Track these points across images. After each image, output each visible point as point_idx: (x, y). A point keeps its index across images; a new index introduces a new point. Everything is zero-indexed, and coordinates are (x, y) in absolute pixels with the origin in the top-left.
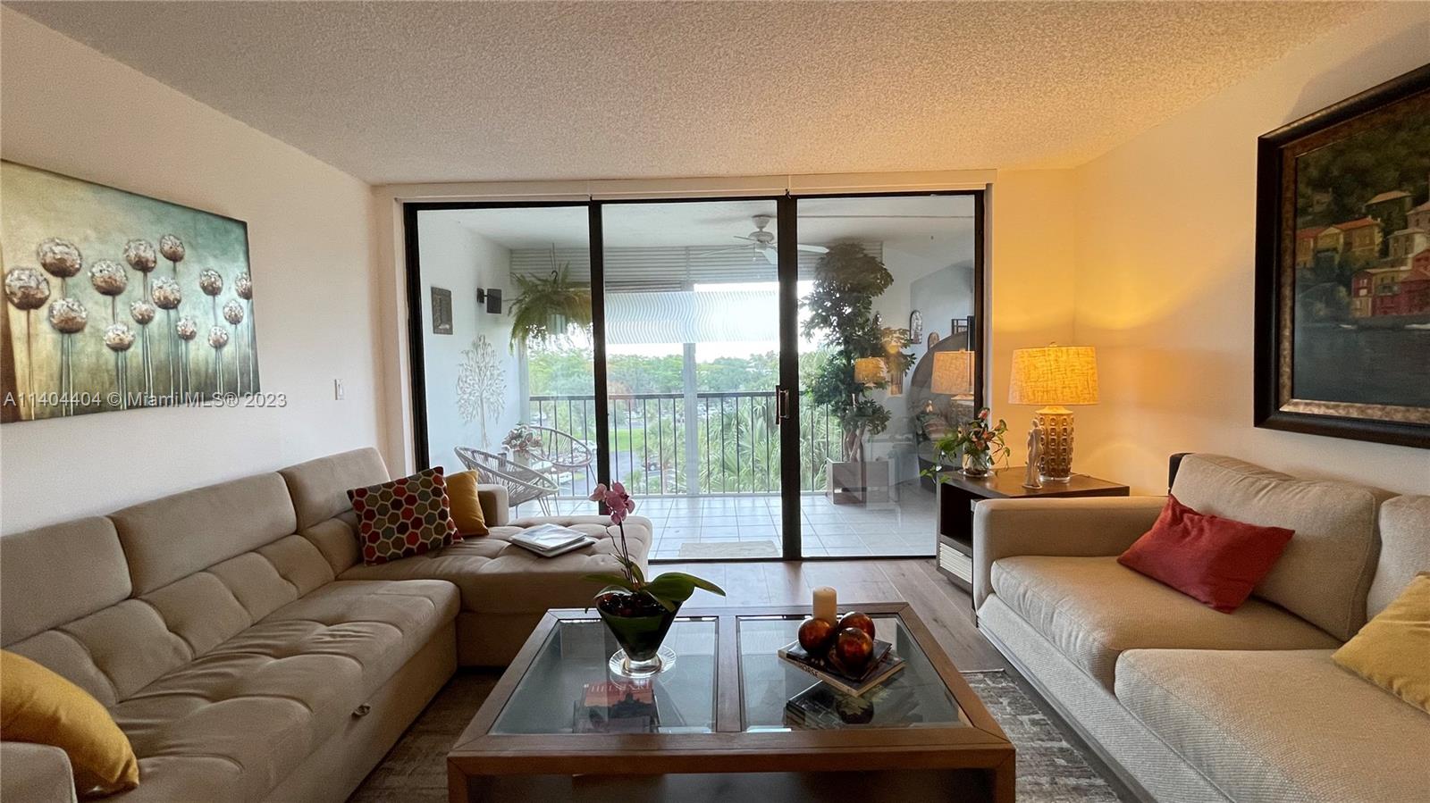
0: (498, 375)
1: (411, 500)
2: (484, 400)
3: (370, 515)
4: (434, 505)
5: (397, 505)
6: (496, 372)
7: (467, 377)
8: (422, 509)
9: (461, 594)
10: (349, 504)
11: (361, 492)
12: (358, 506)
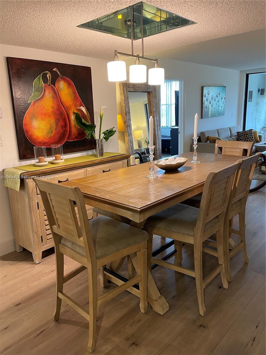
0: (261, 111)
1: (247, 134)
2: (257, 118)
3: (240, 136)
4: (251, 135)
5: (245, 135)
6: (260, 111)
7: (254, 112)
8: (249, 136)
9: (256, 149)
10: (237, 134)
11: (239, 132)
12: (238, 135)
